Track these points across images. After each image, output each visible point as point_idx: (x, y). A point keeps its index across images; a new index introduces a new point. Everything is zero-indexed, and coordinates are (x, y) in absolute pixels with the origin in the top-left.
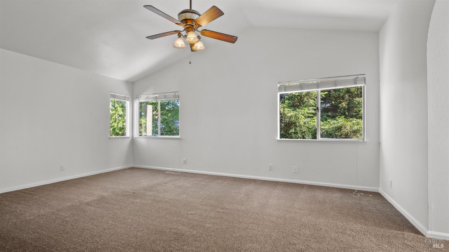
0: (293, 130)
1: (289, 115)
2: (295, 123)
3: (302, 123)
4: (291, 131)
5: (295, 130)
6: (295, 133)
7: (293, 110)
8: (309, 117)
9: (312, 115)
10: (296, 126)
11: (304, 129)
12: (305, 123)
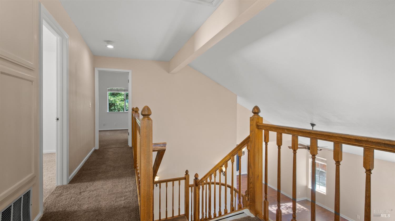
0: (113, 108)
1: (111, 99)
2: (114, 104)
3: (118, 104)
4: (112, 108)
5: (114, 107)
6: (114, 109)
7: (113, 97)
8: (122, 101)
9: (123, 100)
10: (115, 105)
11: (119, 107)
12: (119, 104)
